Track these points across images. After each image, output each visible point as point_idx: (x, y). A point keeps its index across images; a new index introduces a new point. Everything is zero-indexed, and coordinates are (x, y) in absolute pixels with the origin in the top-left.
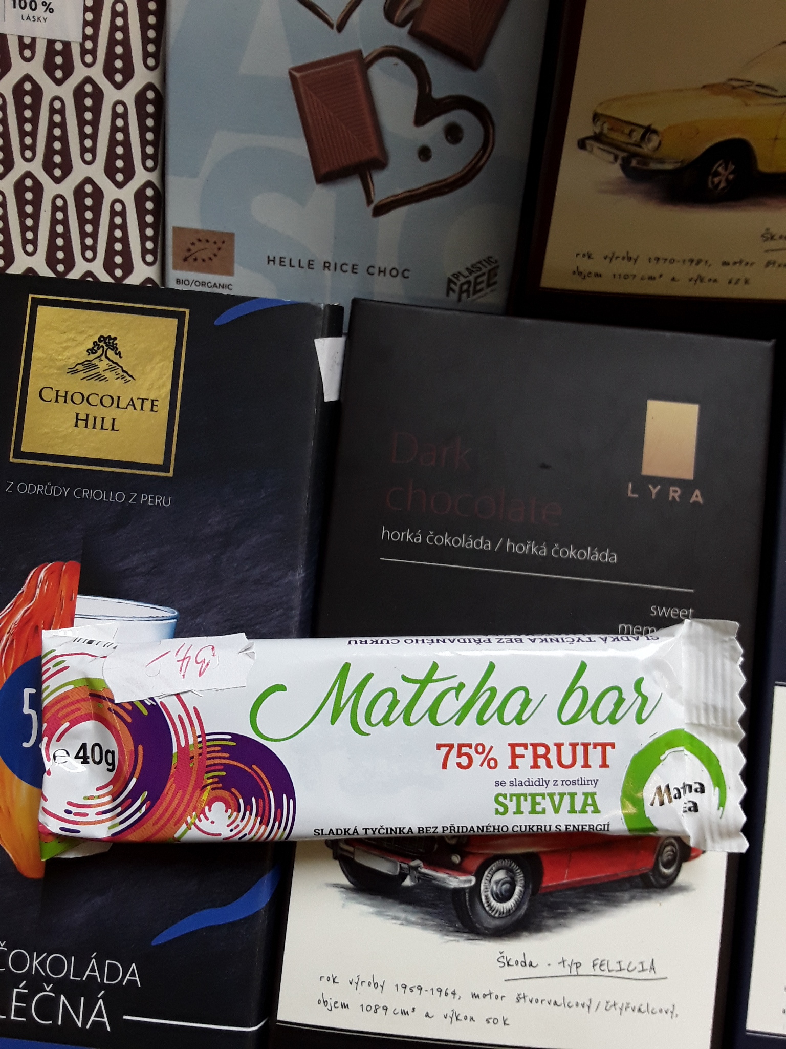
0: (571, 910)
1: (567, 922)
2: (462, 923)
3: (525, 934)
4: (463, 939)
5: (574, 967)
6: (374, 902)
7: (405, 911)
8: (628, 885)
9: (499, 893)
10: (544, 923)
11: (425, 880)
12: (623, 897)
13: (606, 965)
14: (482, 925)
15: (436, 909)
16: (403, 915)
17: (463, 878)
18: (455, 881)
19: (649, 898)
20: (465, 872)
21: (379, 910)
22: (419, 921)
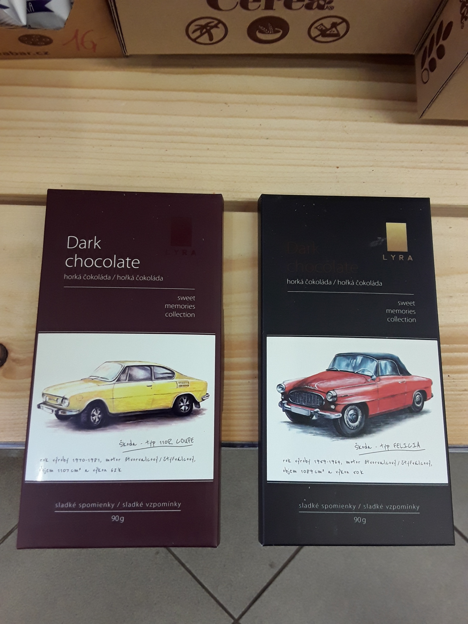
0: (382, 424)
2: (338, 432)
5: (386, 447)
6: (301, 427)
7: (315, 430)
9: (352, 419)
14: (346, 432)
16: (314, 431)
17: (337, 414)
21: (303, 430)
22: (321, 433)
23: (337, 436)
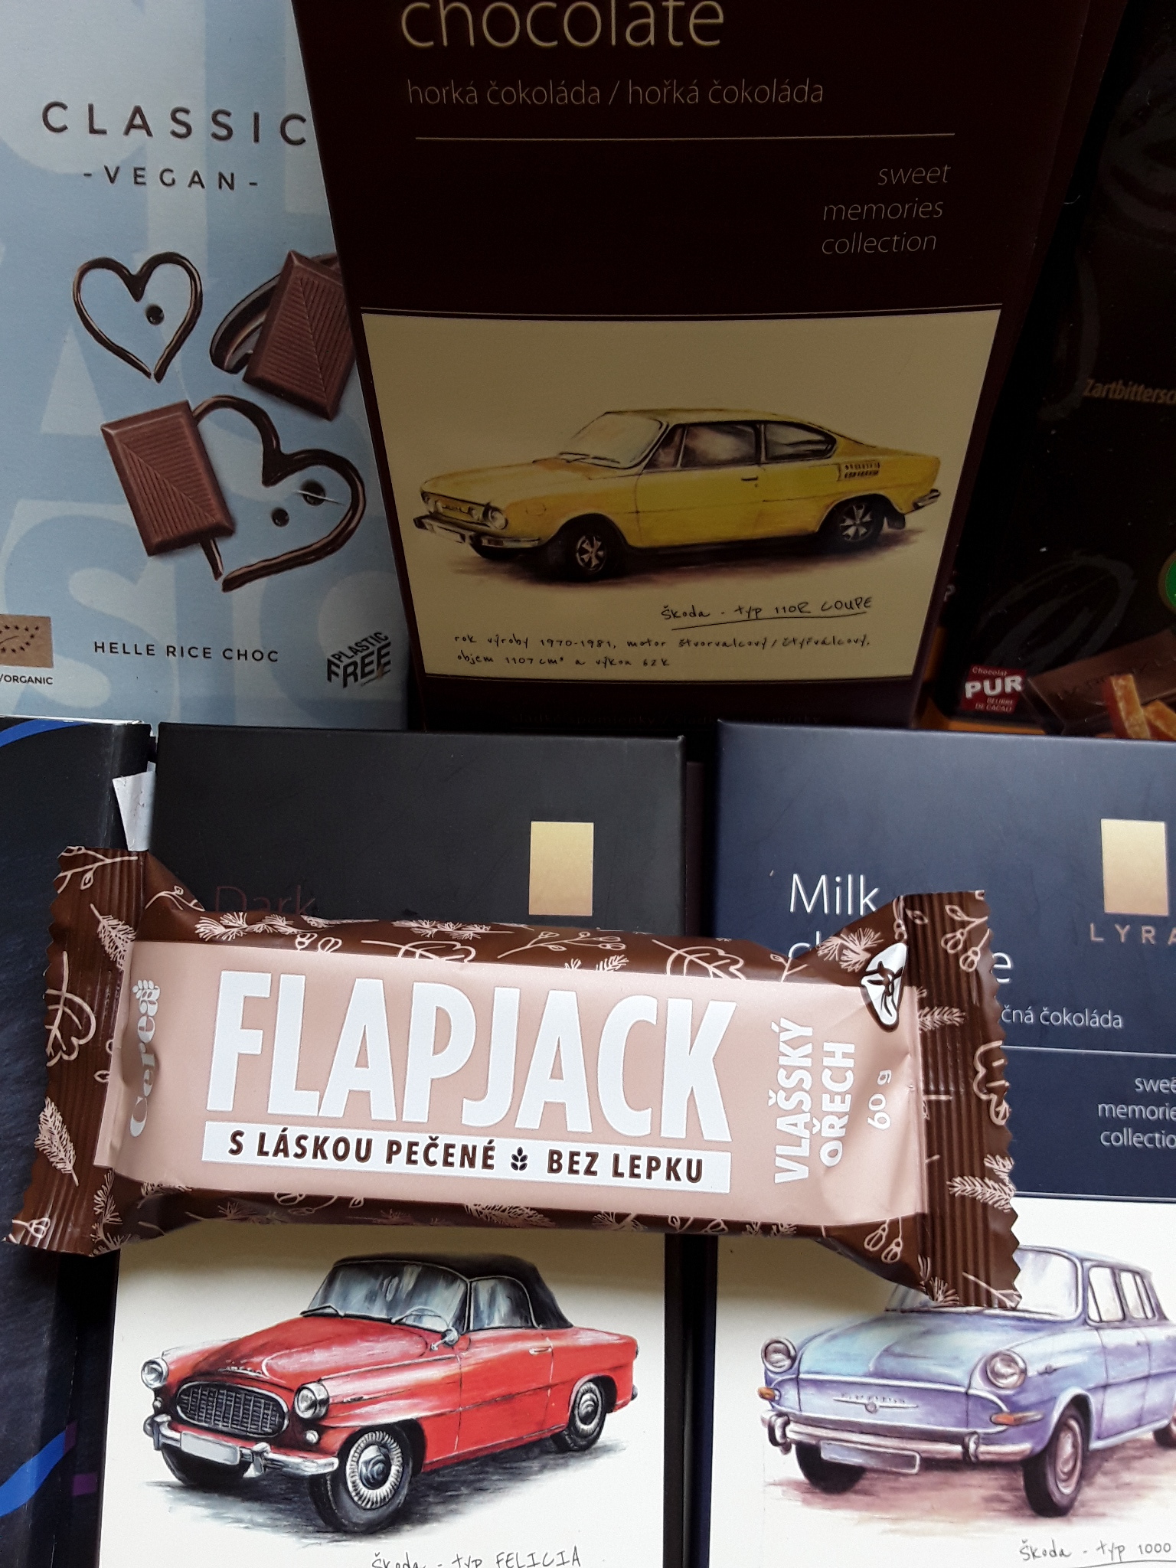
1: (459, 1507)
3: (406, 1527)
4: (327, 1541)
8: (536, 1451)
10: (430, 1512)
11: (274, 1468)
12: (531, 1467)
13: (513, 1559)
15: (289, 1504)
19: (566, 1465)
20: (326, 1453)
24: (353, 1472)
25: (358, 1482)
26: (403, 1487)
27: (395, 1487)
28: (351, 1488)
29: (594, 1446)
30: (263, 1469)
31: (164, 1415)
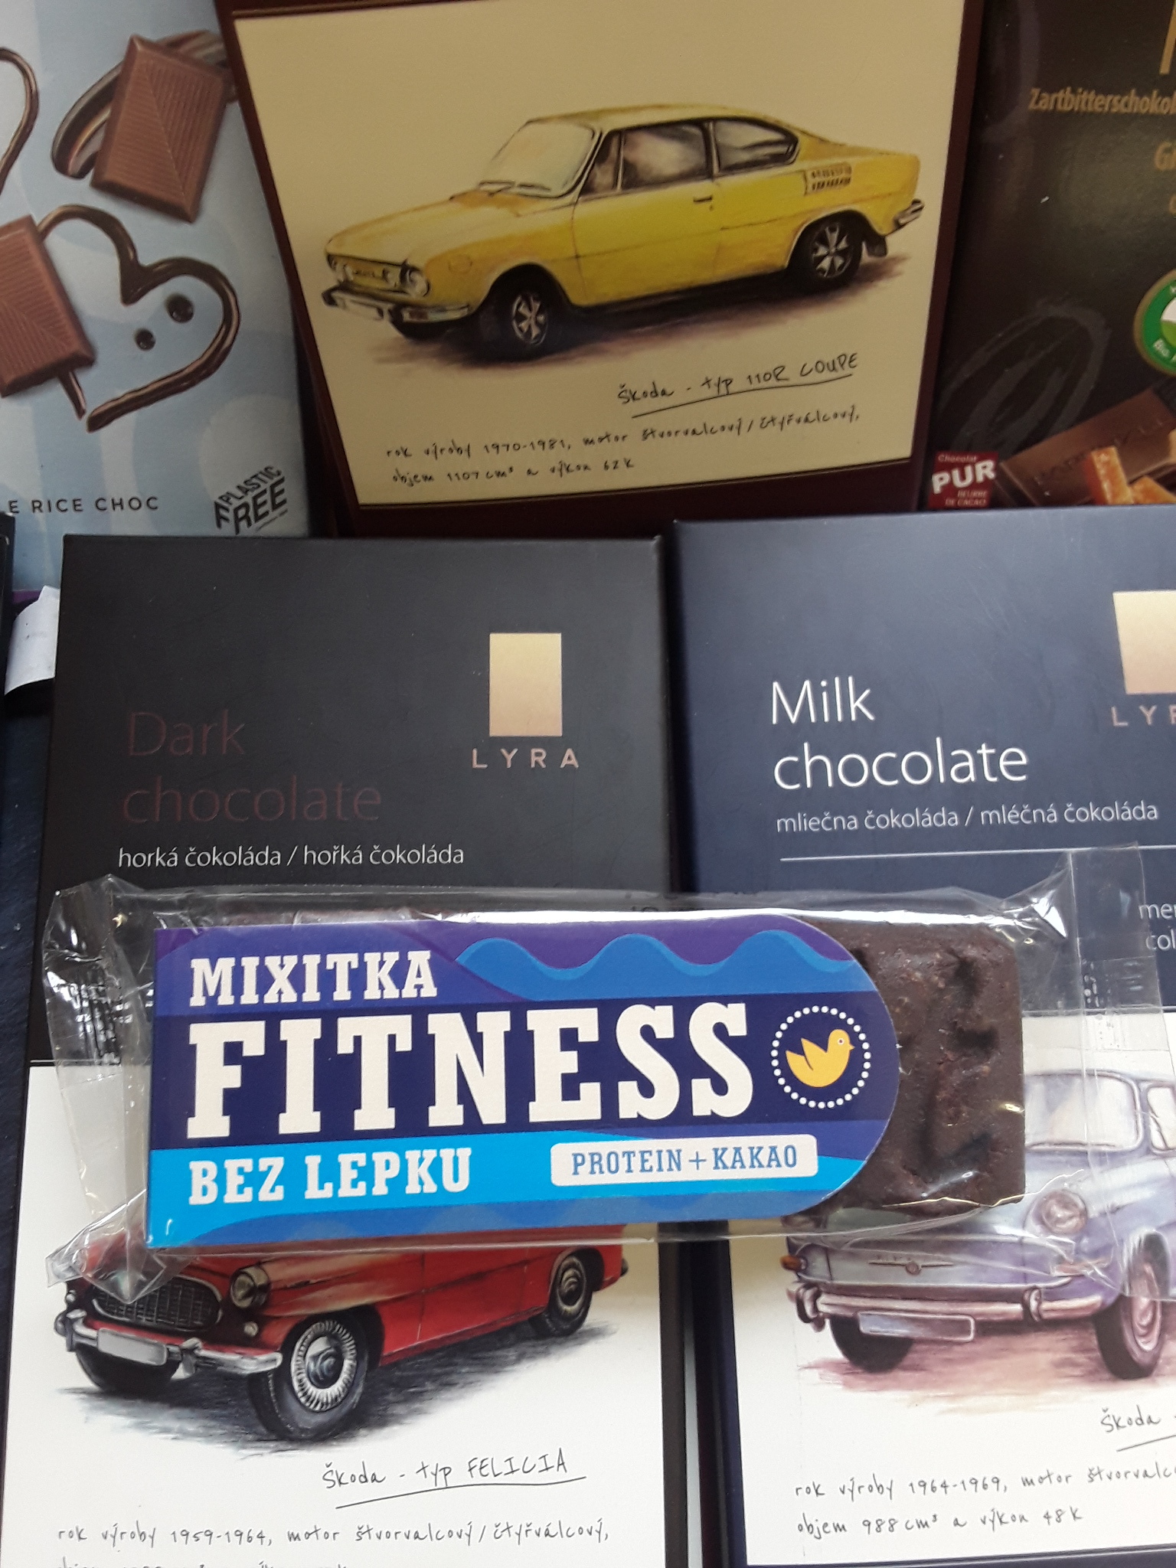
0: (429, 1386)
1: (425, 1406)
2: (267, 1428)
3: (363, 1432)
4: (269, 1451)
5: (441, 1474)
6: (131, 1410)
7: (179, 1419)
8: (512, 1337)
9: (318, 1372)
10: (389, 1412)
11: (206, 1368)
12: (510, 1355)
13: (490, 1466)
14: (295, 1424)
15: (225, 1409)
16: (176, 1425)
17: (263, 1357)
18: (251, 1364)
19: (546, 1354)
20: (266, 1347)
21: (140, 1420)
22: (201, 1430)
23: (259, 1440)
24: (299, 1369)
25: (306, 1380)
26: (358, 1385)
27: (349, 1385)
28: (296, 1387)
29: (581, 1329)
30: (194, 1369)
31: (78, 1310)
